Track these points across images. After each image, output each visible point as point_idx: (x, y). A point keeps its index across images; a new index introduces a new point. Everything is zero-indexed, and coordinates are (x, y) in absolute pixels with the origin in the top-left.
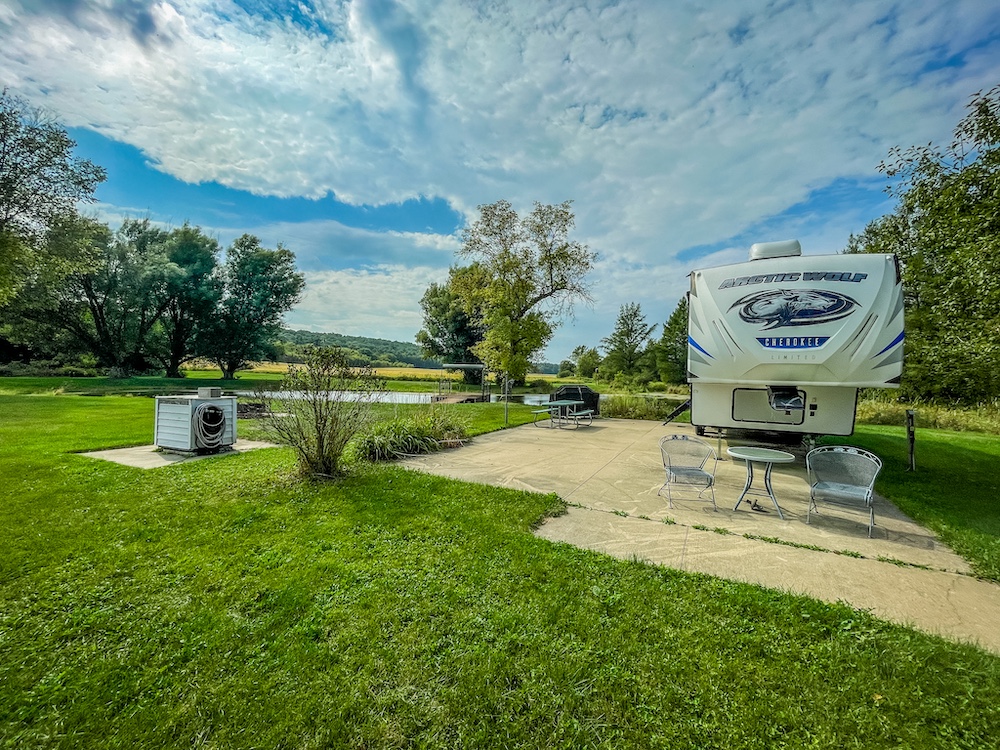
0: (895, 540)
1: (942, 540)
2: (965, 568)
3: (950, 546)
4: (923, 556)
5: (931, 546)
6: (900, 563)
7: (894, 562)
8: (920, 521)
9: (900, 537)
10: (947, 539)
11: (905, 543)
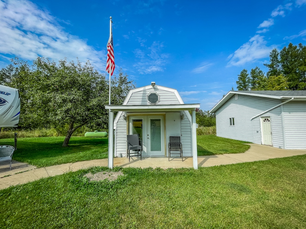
0: (18, 168)
1: (29, 164)
2: (35, 167)
3: (32, 164)
4: (26, 169)
5: (27, 166)
6: (21, 172)
7: (20, 173)
8: (23, 162)
9: (19, 167)
10: (30, 163)
11: (21, 168)
